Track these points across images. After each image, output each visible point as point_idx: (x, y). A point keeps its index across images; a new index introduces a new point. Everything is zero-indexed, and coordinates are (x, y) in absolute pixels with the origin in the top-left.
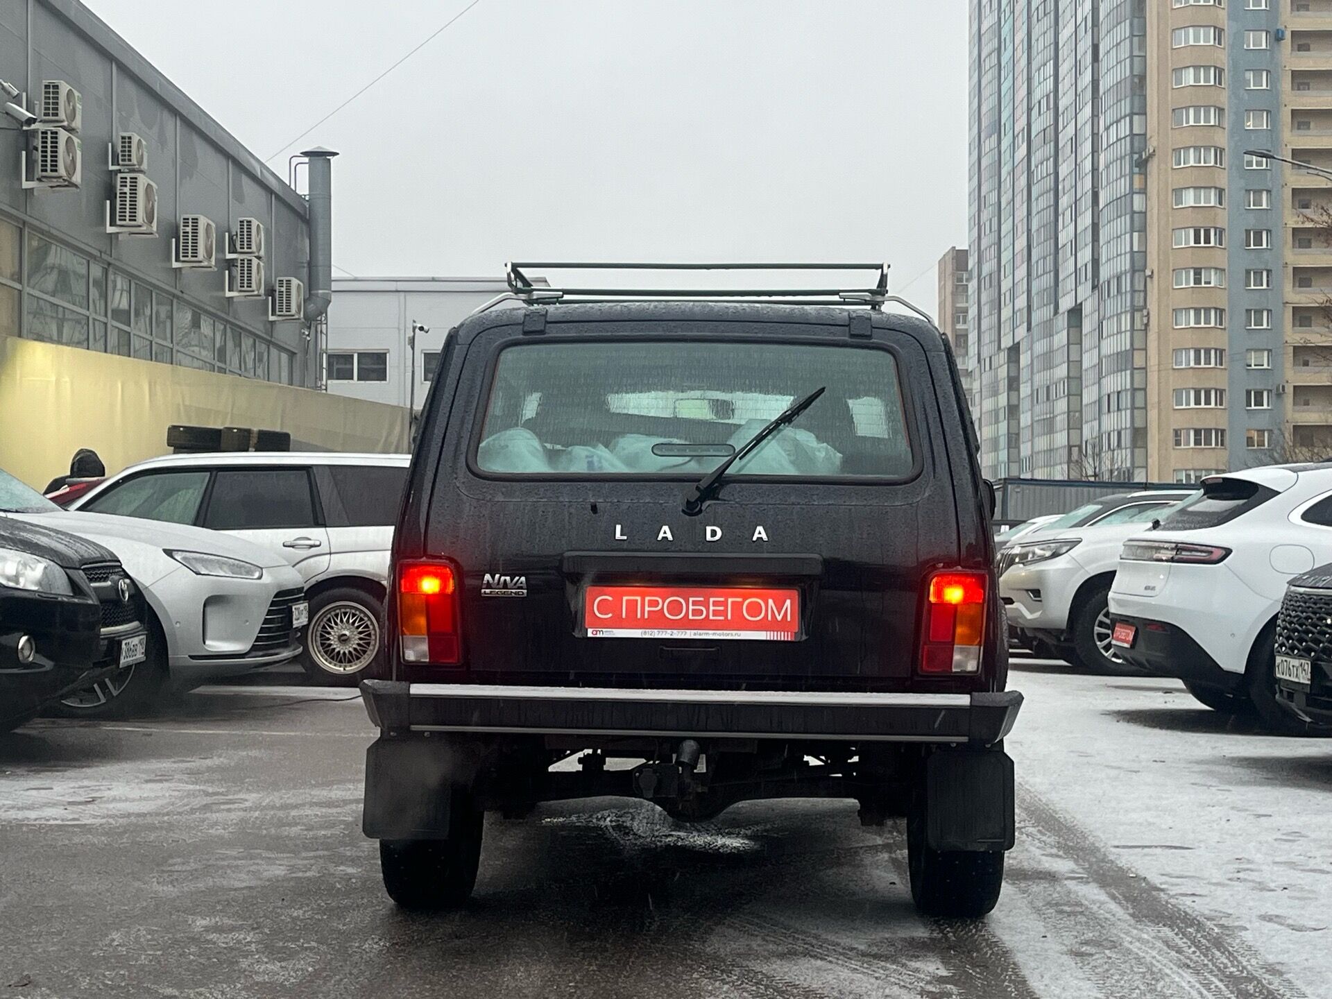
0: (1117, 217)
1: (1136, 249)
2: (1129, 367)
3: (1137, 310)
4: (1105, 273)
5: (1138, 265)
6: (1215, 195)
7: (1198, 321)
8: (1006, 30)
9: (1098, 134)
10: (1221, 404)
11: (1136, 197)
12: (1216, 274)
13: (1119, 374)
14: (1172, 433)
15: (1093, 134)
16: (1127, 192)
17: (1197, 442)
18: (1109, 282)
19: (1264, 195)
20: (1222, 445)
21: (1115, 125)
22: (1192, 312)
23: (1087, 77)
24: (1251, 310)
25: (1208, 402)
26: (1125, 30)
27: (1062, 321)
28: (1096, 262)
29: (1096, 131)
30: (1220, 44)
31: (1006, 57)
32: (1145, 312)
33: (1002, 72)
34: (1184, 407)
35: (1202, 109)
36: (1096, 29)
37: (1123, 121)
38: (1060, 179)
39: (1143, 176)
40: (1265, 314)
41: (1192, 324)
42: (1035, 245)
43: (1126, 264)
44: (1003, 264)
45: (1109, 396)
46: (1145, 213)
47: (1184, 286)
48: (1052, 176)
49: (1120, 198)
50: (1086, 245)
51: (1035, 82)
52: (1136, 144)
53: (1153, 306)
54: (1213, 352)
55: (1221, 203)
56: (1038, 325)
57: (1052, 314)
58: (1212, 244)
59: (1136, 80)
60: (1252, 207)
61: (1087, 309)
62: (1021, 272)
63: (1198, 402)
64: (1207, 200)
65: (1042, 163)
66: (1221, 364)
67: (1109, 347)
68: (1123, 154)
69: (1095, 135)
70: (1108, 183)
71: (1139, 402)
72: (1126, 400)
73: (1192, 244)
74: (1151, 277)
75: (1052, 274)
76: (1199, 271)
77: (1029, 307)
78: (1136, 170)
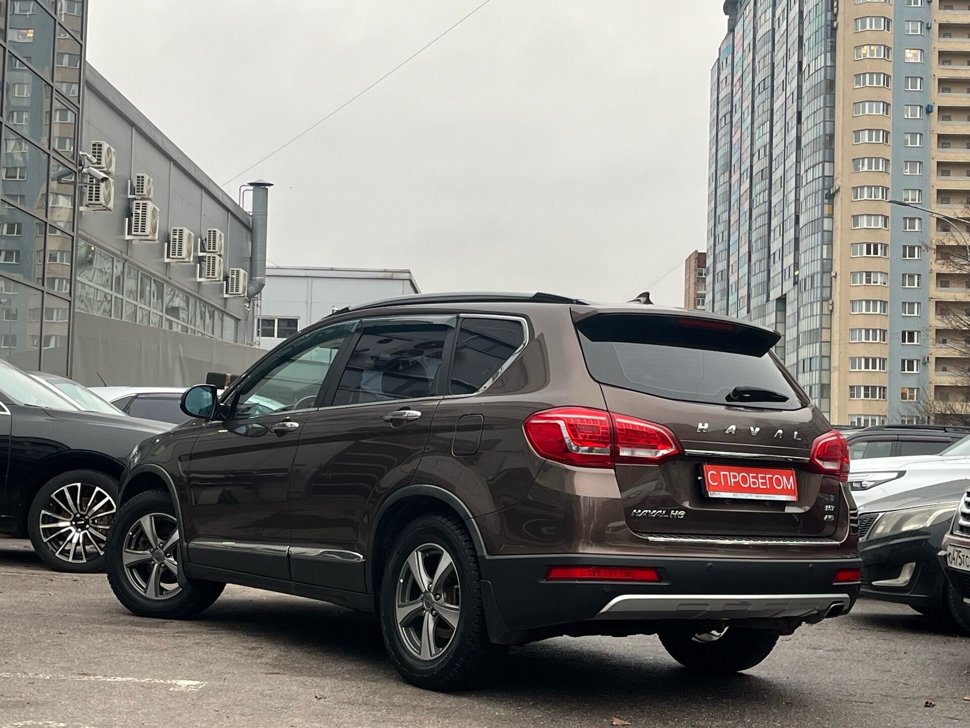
0: (812, 234)
1: (825, 257)
2: (819, 341)
3: (825, 300)
4: (803, 273)
5: (827, 268)
6: (882, 221)
7: (868, 309)
8: (736, 99)
9: (800, 175)
10: (884, 369)
11: (826, 220)
12: (881, 276)
13: (811, 345)
14: (848, 389)
15: (796, 175)
16: (820, 216)
17: (866, 395)
18: (805, 280)
19: (917, 221)
20: (884, 398)
21: (812, 169)
22: (864, 303)
23: (793, 133)
24: (906, 303)
25: (874, 367)
26: (820, 102)
27: (772, 306)
28: (796, 265)
29: (798, 173)
30: (887, 114)
31: (736, 117)
32: (830, 302)
33: (733, 128)
34: (857, 370)
35: (874, 160)
36: (800, 101)
37: (817, 166)
38: (773, 205)
39: (831, 206)
40: (916, 305)
41: (864, 311)
42: (754, 251)
43: (817, 267)
44: (731, 264)
45: (804, 361)
46: (832, 232)
47: (858, 284)
48: (767, 204)
49: (815, 220)
50: (790, 253)
51: (756, 136)
52: (826, 183)
53: (836, 297)
54: (878, 332)
55: (886, 226)
56: (755, 309)
57: (765, 301)
58: (879, 255)
59: (828, 138)
60: (908, 230)
61: (791, 297)
62: (744, 270)
63: (867, 367)
64: (876, 223)
65: (760, 194)
66: (884, 340)
67: (804, 326)
68: (817, 190)
69: (798, 175)
70: (806, 210)
71: (825, 366)
72: (816, 364)
73: (865, 254)
74: (835, 277)
75: (766, 272)
76: (868, 274)
77: (749, 296)
78: (826, 201)
